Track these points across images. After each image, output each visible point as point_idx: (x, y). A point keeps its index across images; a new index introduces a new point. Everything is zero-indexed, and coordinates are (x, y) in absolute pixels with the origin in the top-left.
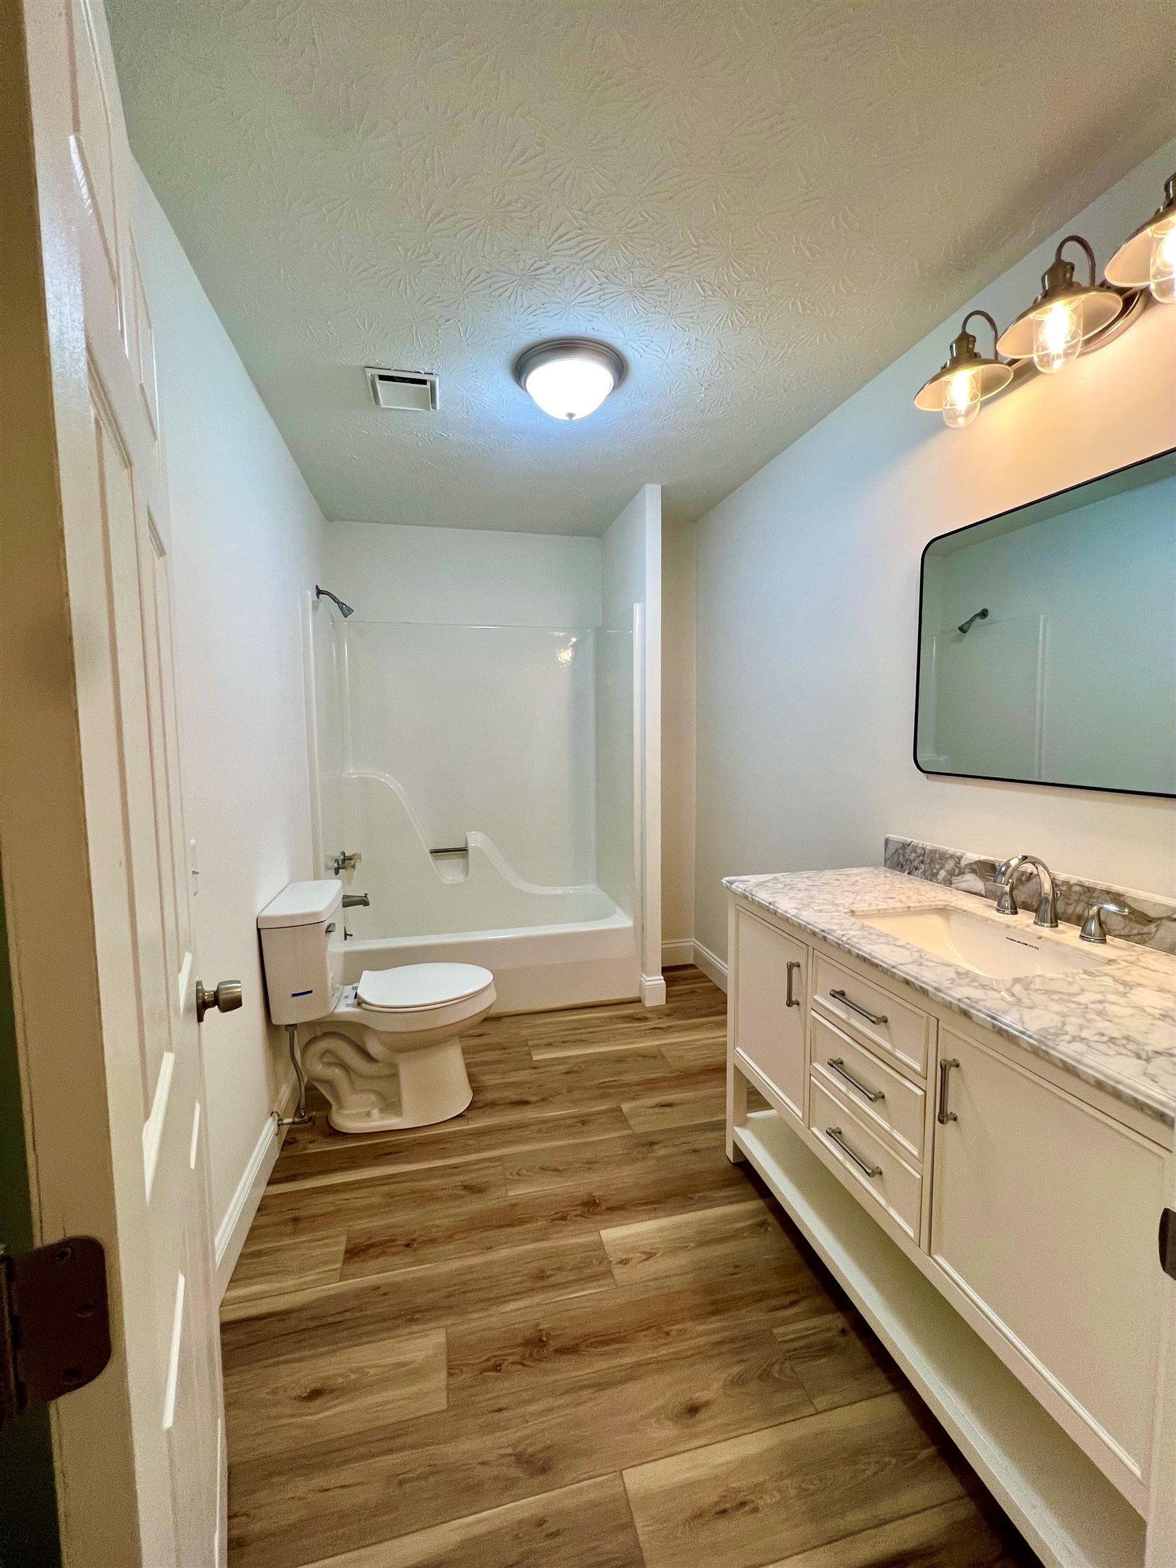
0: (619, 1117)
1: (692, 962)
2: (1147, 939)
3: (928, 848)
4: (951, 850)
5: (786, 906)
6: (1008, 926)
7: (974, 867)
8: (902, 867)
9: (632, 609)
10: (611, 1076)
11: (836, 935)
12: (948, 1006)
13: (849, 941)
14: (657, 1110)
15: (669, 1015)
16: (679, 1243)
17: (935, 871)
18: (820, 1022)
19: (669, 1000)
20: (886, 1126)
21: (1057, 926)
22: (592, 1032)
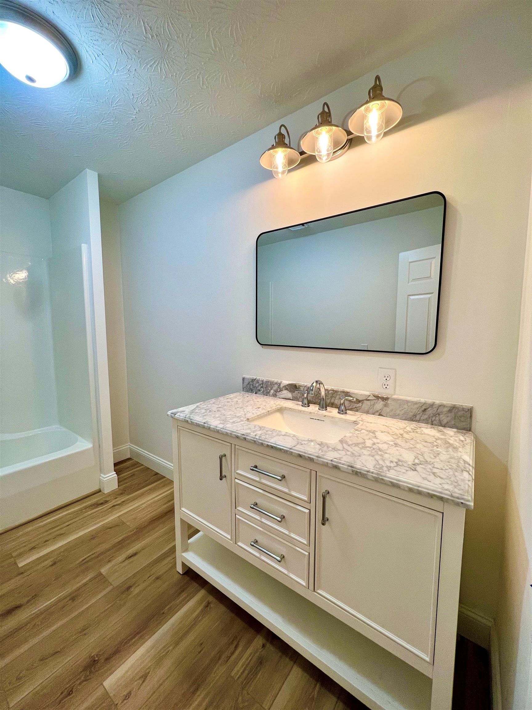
0: (100, 579)
1: (129, 456)
2: (358, 409)
3: (265, 380)
4: (276, 381)
5: (215, 423)
6: (311, 413)
7: (287, 387)
8: (252, 390)
9: (80, 247)
10: (89, 553)
11: (251, 436)
12: (326, 465)
13: (260, 438)
14: (127, 562)
15: (122, 494)
16: (163, 652)
17: (268, 391)
18: (240, 484)
19: (120, 484)
20: (286, 532)
21: (327, 409)
22: (68, 525)
